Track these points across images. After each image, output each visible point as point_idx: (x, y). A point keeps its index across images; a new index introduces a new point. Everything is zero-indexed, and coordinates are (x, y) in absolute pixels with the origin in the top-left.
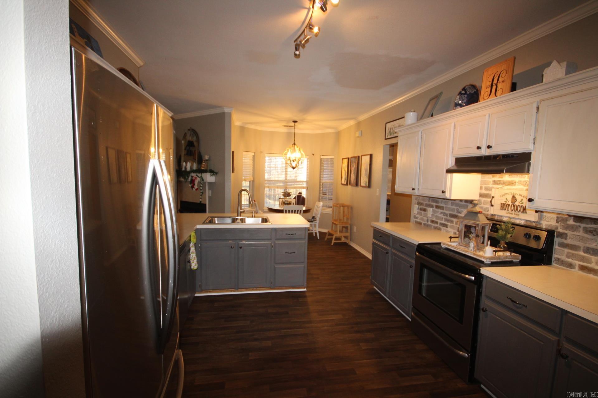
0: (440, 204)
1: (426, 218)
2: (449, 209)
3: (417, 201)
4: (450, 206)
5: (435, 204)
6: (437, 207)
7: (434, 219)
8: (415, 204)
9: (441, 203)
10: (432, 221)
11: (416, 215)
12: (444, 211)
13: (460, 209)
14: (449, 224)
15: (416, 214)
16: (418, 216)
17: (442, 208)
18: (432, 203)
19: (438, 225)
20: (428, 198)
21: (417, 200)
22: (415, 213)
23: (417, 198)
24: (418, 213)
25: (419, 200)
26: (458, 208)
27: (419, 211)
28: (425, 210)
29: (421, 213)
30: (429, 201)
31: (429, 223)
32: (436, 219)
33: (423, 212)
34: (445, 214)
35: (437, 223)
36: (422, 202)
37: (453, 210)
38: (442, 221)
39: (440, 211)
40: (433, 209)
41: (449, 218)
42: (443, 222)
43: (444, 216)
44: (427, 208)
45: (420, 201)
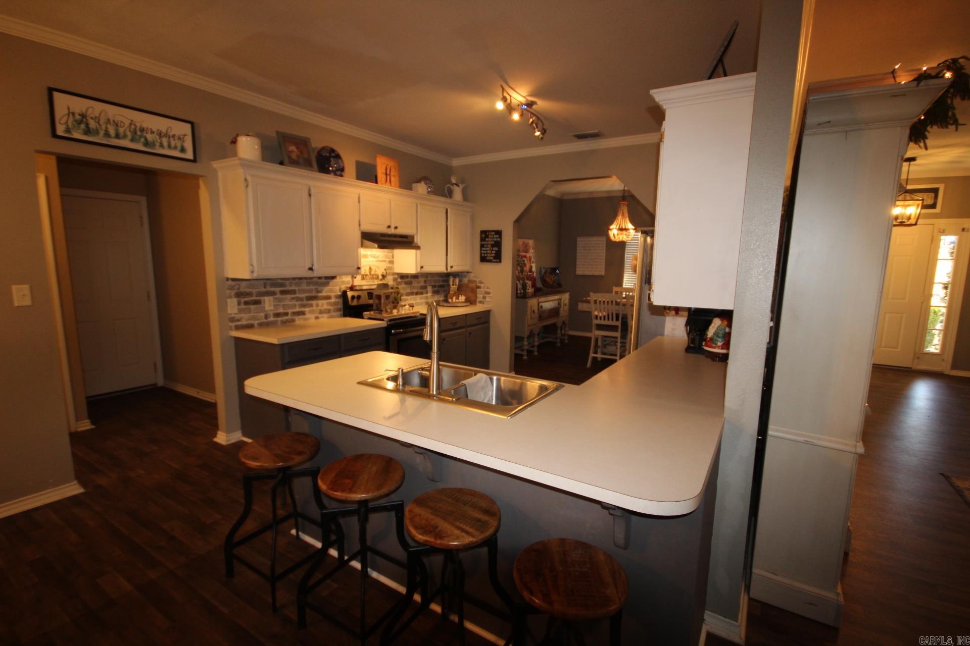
0: (288, 288)
1: (262, 314)
2: (304, 291)
3: (233, 293)
4: (305, 287)
5: (278, 289)
6: (283, 292)
7: (281, 310)
8: (230, 297)
9: (290, 285)
10: (277, 315)
11: (236, 316)
12: (297, 295)
13: (320, 288)
14: (307, 310)
15: (236, 314)
16: (243, 315)
17: (294, 292)
18: (273, 289)
19: (289, 317)
20: (262, 282)
21: (234, 290)
22: (231, 314)
23: (235, 286)
24: (240, 311)
25: (239, 289)
26: (317, 287)
27: (243, 306)
28: (257, 302)
29: (250, 309)
30: (265, 287)
31: (272, 319)
32: (284, 309)
33: (252, 307)
34: (298, 299)
35: (286, 314)
36: (248, 290)
37: (311, 291)
38: (295, 308)
39: (289, 296)
40: (277, 296)
41: (305, 302)
42: (297, 309)
43: (297, 301)
44: (262, 298)
45: (242, 290)
